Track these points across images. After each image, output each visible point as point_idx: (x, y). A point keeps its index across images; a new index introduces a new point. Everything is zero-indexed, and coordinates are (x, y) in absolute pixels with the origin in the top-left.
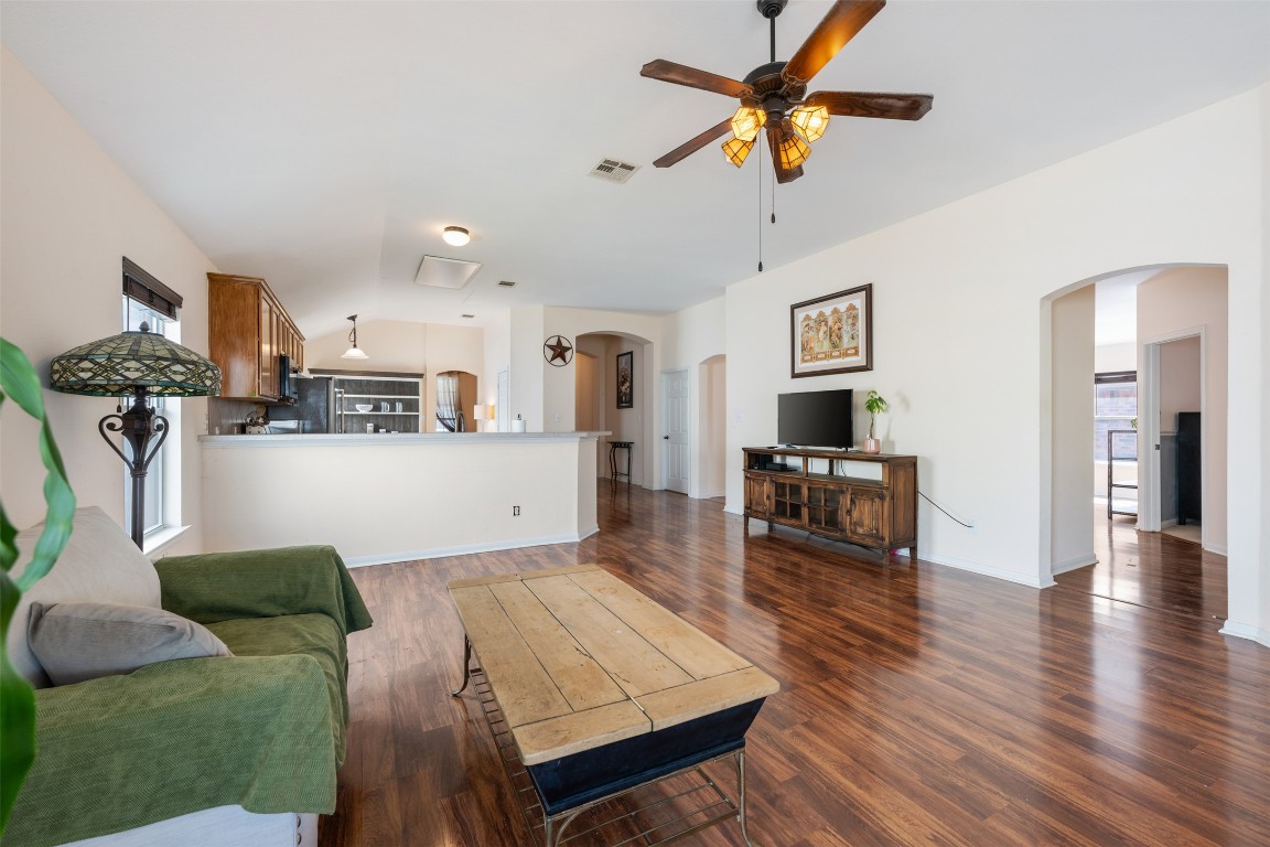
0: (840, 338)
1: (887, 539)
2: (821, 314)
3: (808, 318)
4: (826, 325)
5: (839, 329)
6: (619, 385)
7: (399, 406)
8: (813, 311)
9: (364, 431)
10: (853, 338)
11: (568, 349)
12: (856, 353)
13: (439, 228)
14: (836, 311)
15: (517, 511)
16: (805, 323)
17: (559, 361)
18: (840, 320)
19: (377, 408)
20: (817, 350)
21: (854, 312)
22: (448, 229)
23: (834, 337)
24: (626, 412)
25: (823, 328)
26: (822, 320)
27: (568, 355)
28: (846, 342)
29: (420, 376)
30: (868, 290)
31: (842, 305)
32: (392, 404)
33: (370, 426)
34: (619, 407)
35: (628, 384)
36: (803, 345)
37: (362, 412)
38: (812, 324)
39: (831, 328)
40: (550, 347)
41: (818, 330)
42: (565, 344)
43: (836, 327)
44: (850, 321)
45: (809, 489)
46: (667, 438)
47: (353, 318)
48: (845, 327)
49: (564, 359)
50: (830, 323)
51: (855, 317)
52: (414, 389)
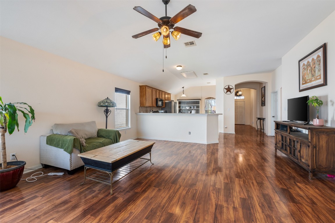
0: (315, 72)
1: (310, 166)
2: (308, 62)
3: (304, 65)
4: (310, 67)
5: (315, 67)
6: (262, 98)
7: (195, 107)
8: (305, 62)
9: (188, 113)
10: (319, 71)
11: (232, 89)
12: (320, 78)
13: (175, 67)
14: (313, 59)
15: (190, 133)
16: (303, 68)
17: (229, 93)
18: (314, 63)
19: (191, 108)
20: (307, 79)
21: (319, 58)
22: (177, 66)
23: (313, 72)
24: (264, 107)
25: (309, 68)
26: (309, 65)
27: (232, 91)
28: (317, 73)
29: (200, 99)
30: (324, 47)
31: (315, 56)
32: (194, 106)
33: (189, 112)
34: (262, 106)
35: (264, 98)
36: (303, 77)
37: (187, 109)
38: (305, 67)
39: (311, 68)
40: (226, 89)
41: (307, 69)
42: (231, 87)
43: (313, 67)
44: (318, 63)
45: (290, 139)
46: (273, 117)
47: (183, 88)
48: (316, 66)
49: (230, 92)
50: (311, 65)
51: (320, 61)
52: (198, 103)
